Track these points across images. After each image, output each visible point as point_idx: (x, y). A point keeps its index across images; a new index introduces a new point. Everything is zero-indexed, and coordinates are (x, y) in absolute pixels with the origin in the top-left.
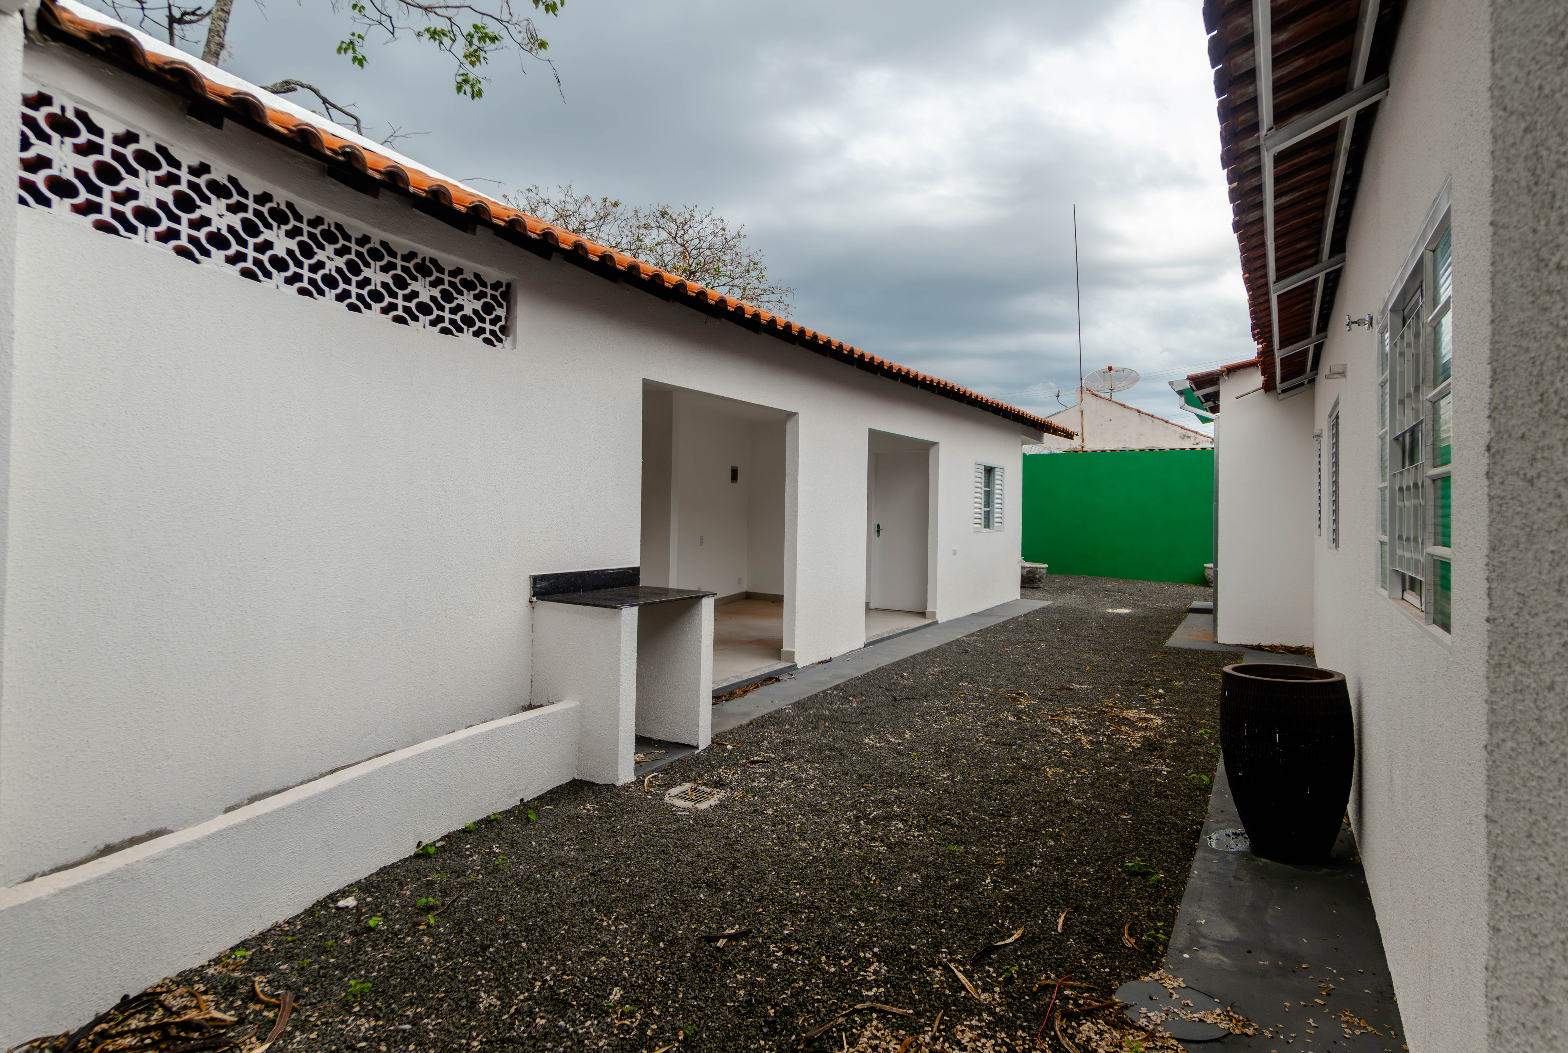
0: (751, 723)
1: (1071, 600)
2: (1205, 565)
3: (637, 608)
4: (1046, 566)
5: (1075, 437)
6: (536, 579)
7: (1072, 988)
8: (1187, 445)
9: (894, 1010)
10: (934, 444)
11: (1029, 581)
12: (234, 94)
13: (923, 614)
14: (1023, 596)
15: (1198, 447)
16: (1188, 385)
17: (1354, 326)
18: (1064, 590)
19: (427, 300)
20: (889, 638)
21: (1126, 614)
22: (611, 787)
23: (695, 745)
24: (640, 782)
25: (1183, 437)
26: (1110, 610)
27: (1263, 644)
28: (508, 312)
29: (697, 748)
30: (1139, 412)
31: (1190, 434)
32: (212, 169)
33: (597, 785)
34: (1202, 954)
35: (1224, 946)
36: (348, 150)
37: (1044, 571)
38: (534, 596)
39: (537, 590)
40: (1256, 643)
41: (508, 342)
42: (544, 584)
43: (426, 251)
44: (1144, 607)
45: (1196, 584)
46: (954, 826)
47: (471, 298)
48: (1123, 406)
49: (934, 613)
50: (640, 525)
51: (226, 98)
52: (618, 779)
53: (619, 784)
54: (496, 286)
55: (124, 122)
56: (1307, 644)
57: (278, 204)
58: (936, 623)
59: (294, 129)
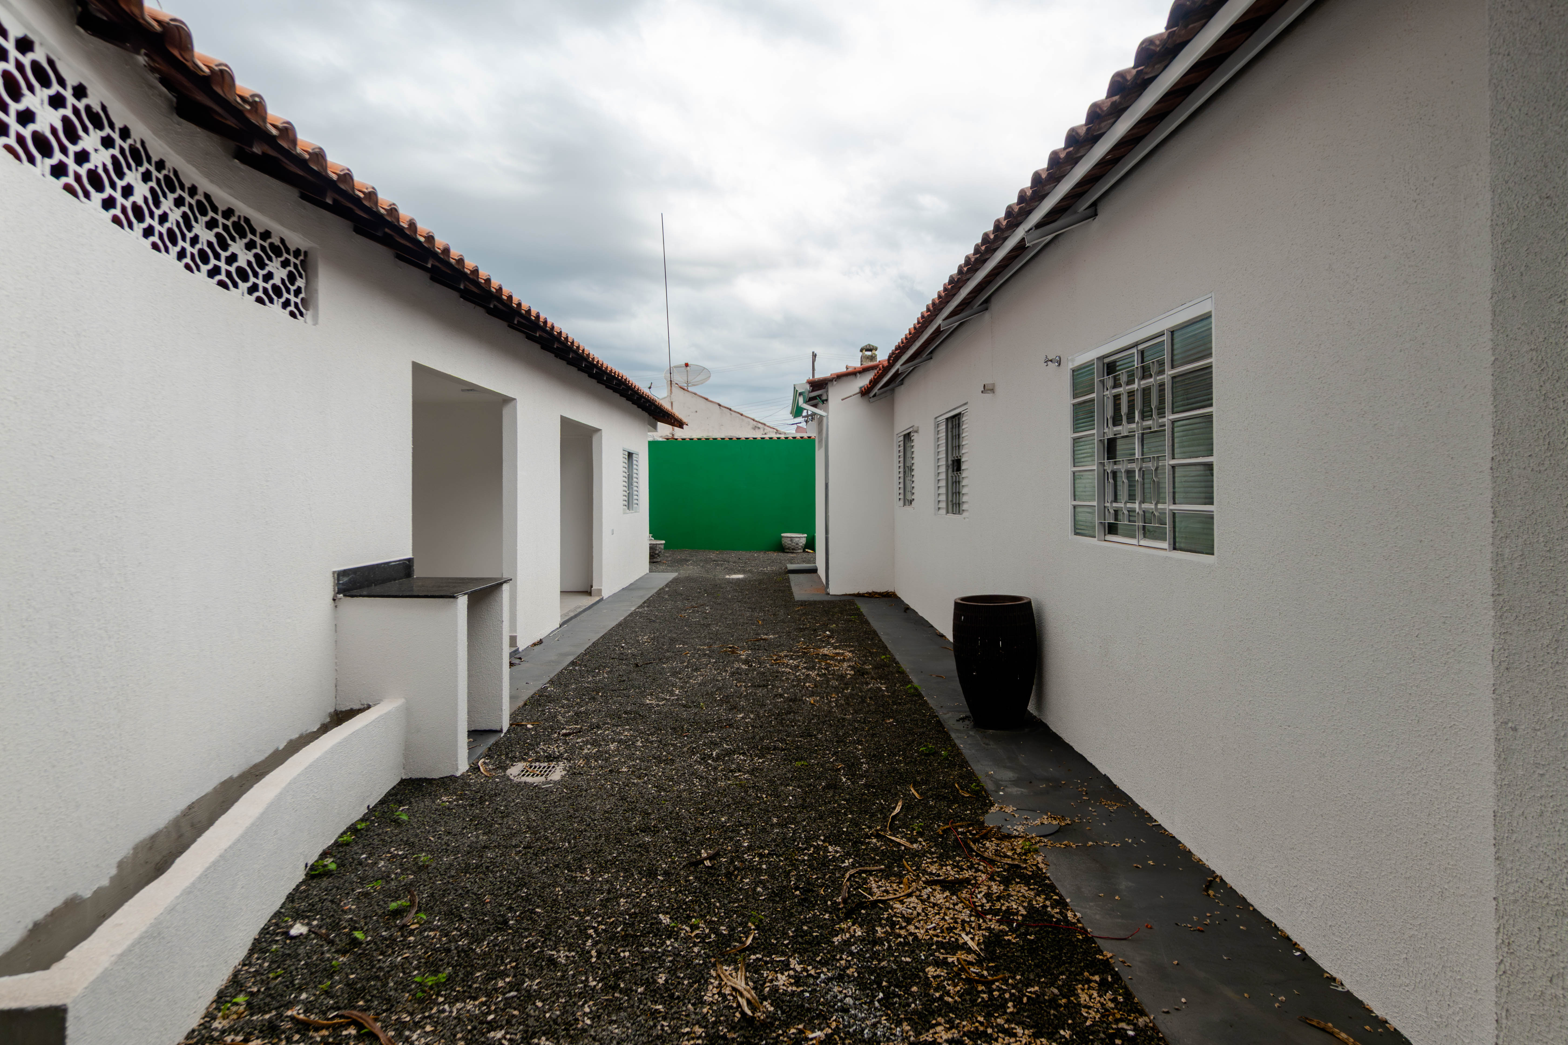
0: (525, 704)
1: (691, 570)
2: (783, 535)
3: (466, 596)
4: (663, 542)
5: (685, 426)
6: (340, 574)
7: (961, 827)
8: (758, 435)
9: (875, 868)
10: (597, 430)
11: (654, 556)
12: (172, 20)
13: (588, 593)
14: (651, 570)
15: (767, 437)
16: (808, 387)
17: (1049, 363)
18: (682, 562)
19: (244, 265)
20: (576, 616)
21: (738, 579)
22: (452, 779)
23: (498, 729)
24: (474, 768)
25: (755, 428)
26: (727, 577)
27: (861, 592)
28: (307, 283)
29: (501, 731)
30: (720, 405)
31: (760, 425)
32: (89, 92)
33: (435, 779)
34: (1009, 790)
35: (1016, 783)
36: (257, 99)
37: (662, 547)
38: (339, 593)
39: (341, 586)
40: (856, 592)
41: (308, 315)
42: (346, 579)
43: (243, 209)
44: (750, 571)
45: (774, 551)
46: (783, 750)
47: (279, 265)
48: (707, 399)
49: (600, 591)
50: (411, 515)
51: (159, 22)
52: (457, 770)
53: (458, 774)
54: (297, 253)
55: (26, 25)
56: (891, 590)
57: (135, 141)
58: (602, 599)
59: (216, 68)
